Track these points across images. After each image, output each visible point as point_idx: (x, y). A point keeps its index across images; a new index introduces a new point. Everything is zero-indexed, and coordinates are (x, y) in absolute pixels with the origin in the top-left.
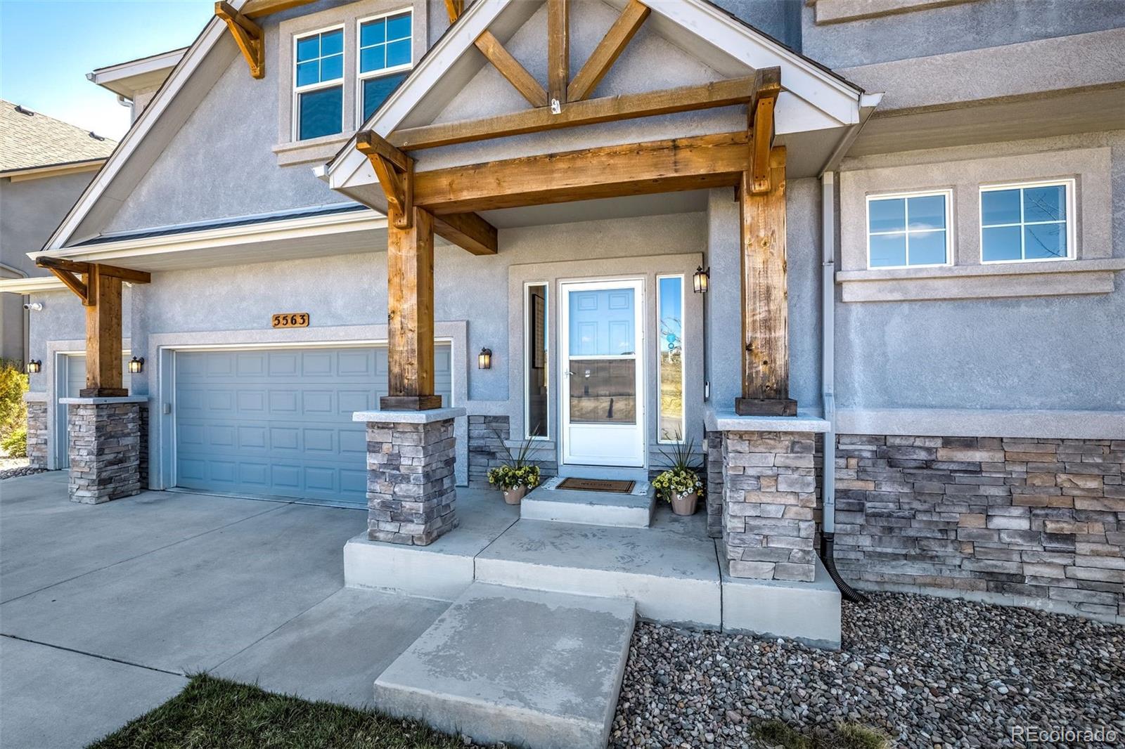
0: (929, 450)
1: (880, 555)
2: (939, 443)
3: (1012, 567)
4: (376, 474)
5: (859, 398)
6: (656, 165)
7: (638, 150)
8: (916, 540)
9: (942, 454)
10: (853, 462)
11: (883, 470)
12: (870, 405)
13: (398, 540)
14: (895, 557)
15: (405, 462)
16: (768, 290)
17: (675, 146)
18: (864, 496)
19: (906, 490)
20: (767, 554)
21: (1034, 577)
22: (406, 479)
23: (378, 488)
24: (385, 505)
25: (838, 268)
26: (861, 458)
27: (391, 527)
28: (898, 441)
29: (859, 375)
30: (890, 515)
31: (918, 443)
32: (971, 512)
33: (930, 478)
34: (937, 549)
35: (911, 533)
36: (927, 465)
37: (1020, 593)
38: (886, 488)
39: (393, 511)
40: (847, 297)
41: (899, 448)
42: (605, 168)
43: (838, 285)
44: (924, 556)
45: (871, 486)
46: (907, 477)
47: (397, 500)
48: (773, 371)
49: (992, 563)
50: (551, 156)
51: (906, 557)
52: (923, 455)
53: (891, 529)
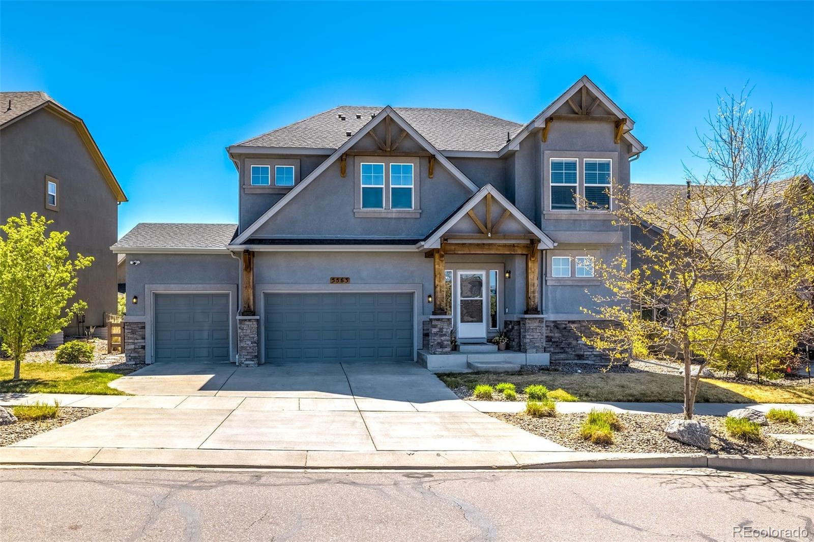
0: (565, 324)
1: (555, 352)
2: (567, 322)
3: (582, 353)
4: (436, 334)
5: (550, 311)
6: (509, 250)
7: (505, 246)
8: (563, 348)
9: (568, 325)
10: (549, 328)
11: (556, 331)
12: (553, 313)
13: (442, 353)
14: (558, 353)
15: (445, 330)
16: (534, 284)
17: (514, 246)
18: (552, 337)
19: (561, 335)
20: (535, 347)
21: (586, 355)
22: (445, 335)
23: (436, 338)
24: (438, 343)
25: (546, 276)
26: (550, 327)
27: (440, 350)
28: (559, 322)
29: (550, 305)
30: (557, 342)
31: (563, 322)
32: (574, 340)
33: (565, 331)
34: (567, 350)
35: (562, 346)
36: (565, 328)
37: (584, 360)
38: (556, 335)
39: (441, 345)
40: (548, 284)
41: (559, 324)
42: (497, 249)
43: (546, 281)
44: (565, 352)
45: (553, 334)
46: (561, 332)
47: (442, 342)
48: (535, 304)
49: (578, 352)
50: (484, 244)
51: (561, 352)
52: (564, 326)
53: (557, 346)
